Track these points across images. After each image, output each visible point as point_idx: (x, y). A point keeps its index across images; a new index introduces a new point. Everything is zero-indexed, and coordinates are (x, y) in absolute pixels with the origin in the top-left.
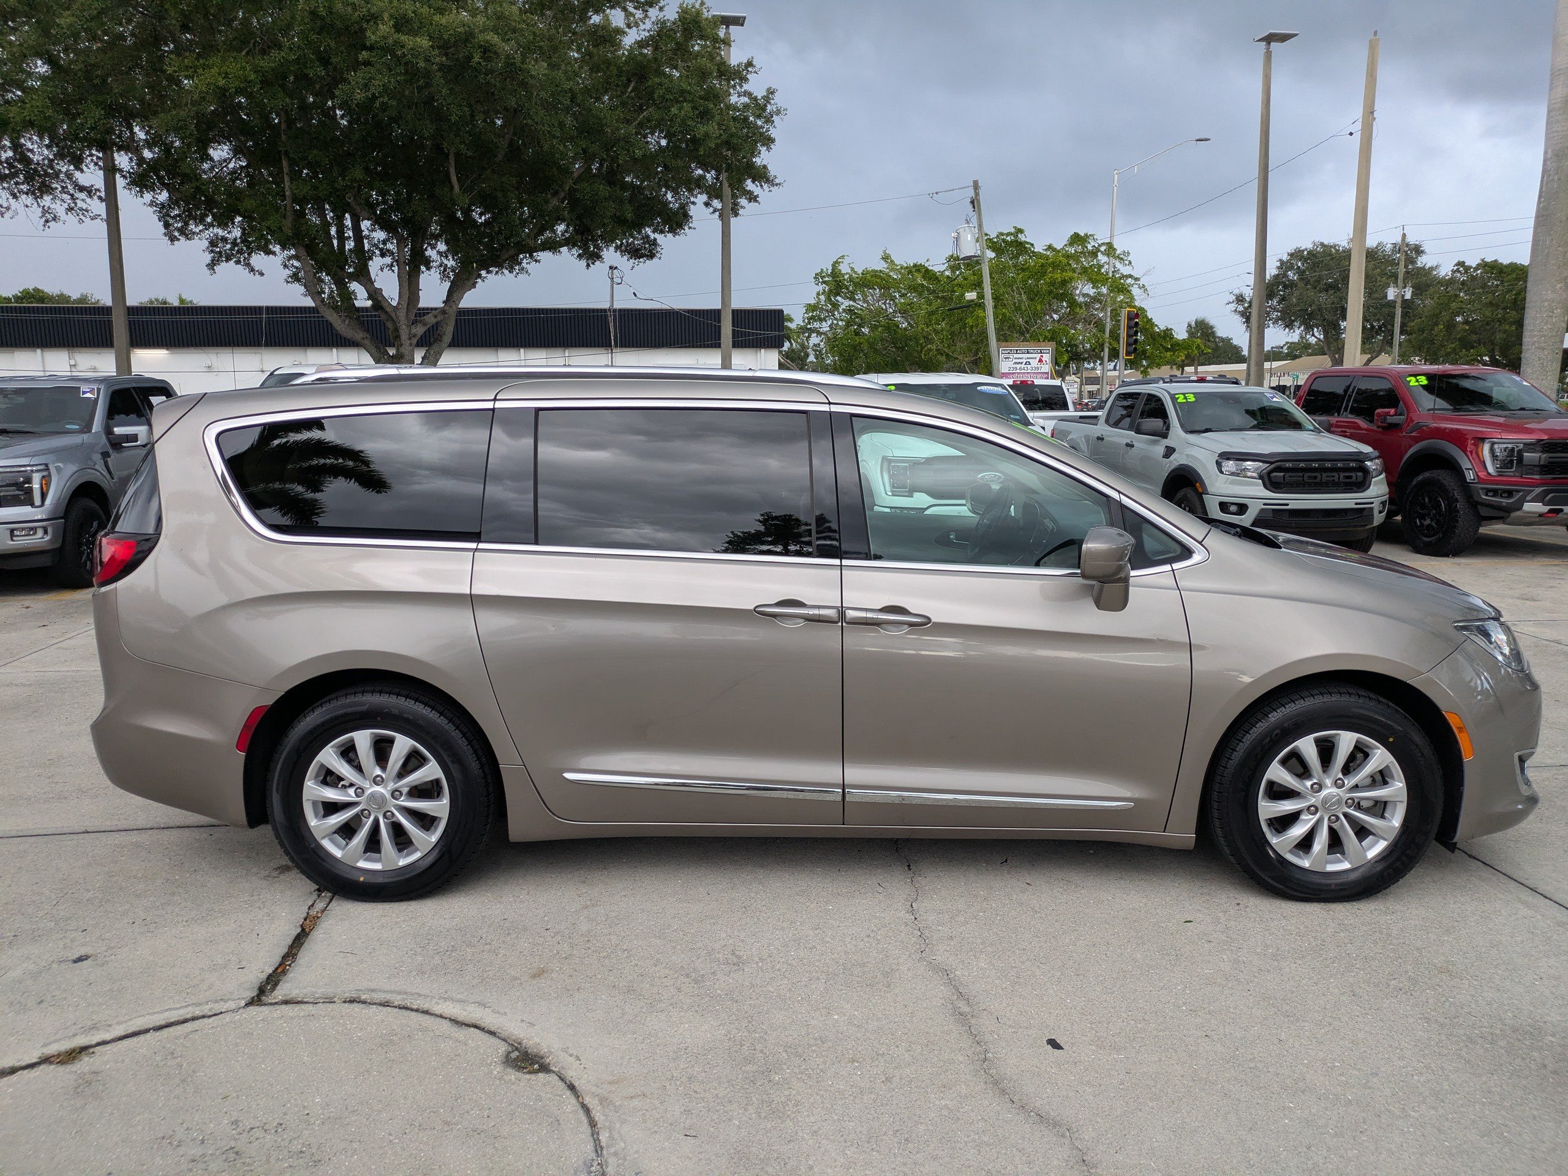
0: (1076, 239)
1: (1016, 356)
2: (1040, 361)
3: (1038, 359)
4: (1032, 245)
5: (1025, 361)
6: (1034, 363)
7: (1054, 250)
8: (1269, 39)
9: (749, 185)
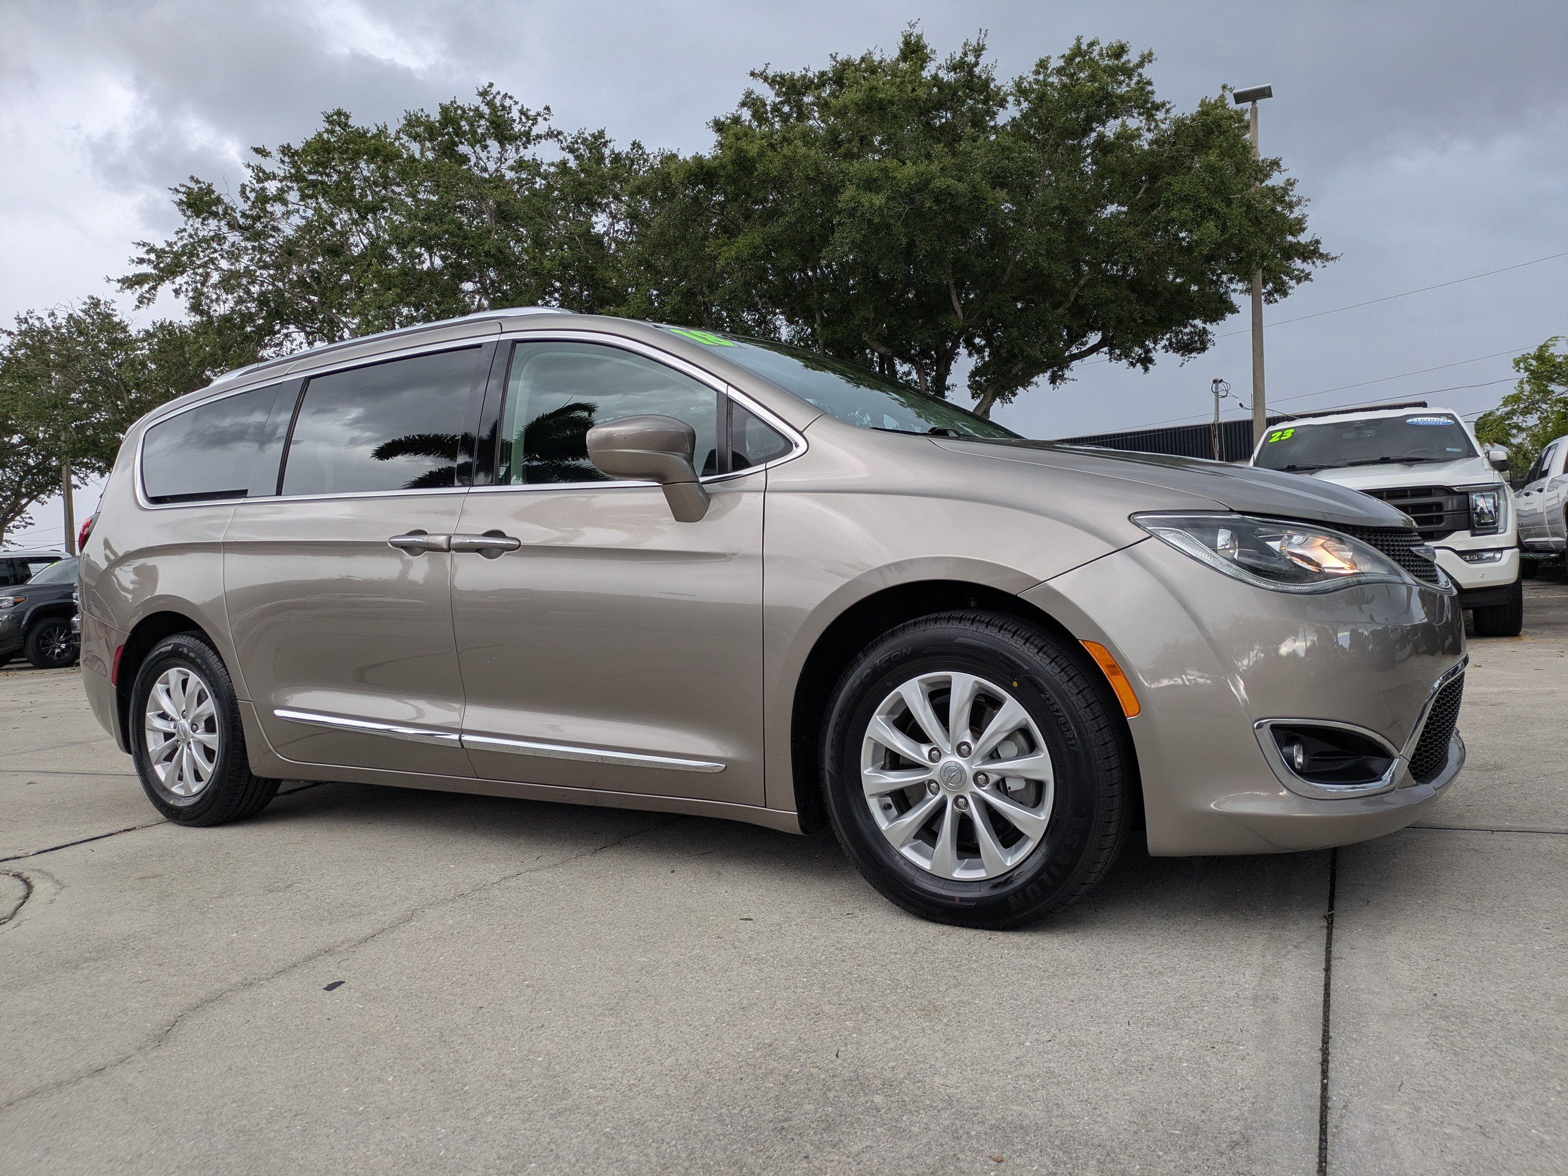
9: (1298, 264)
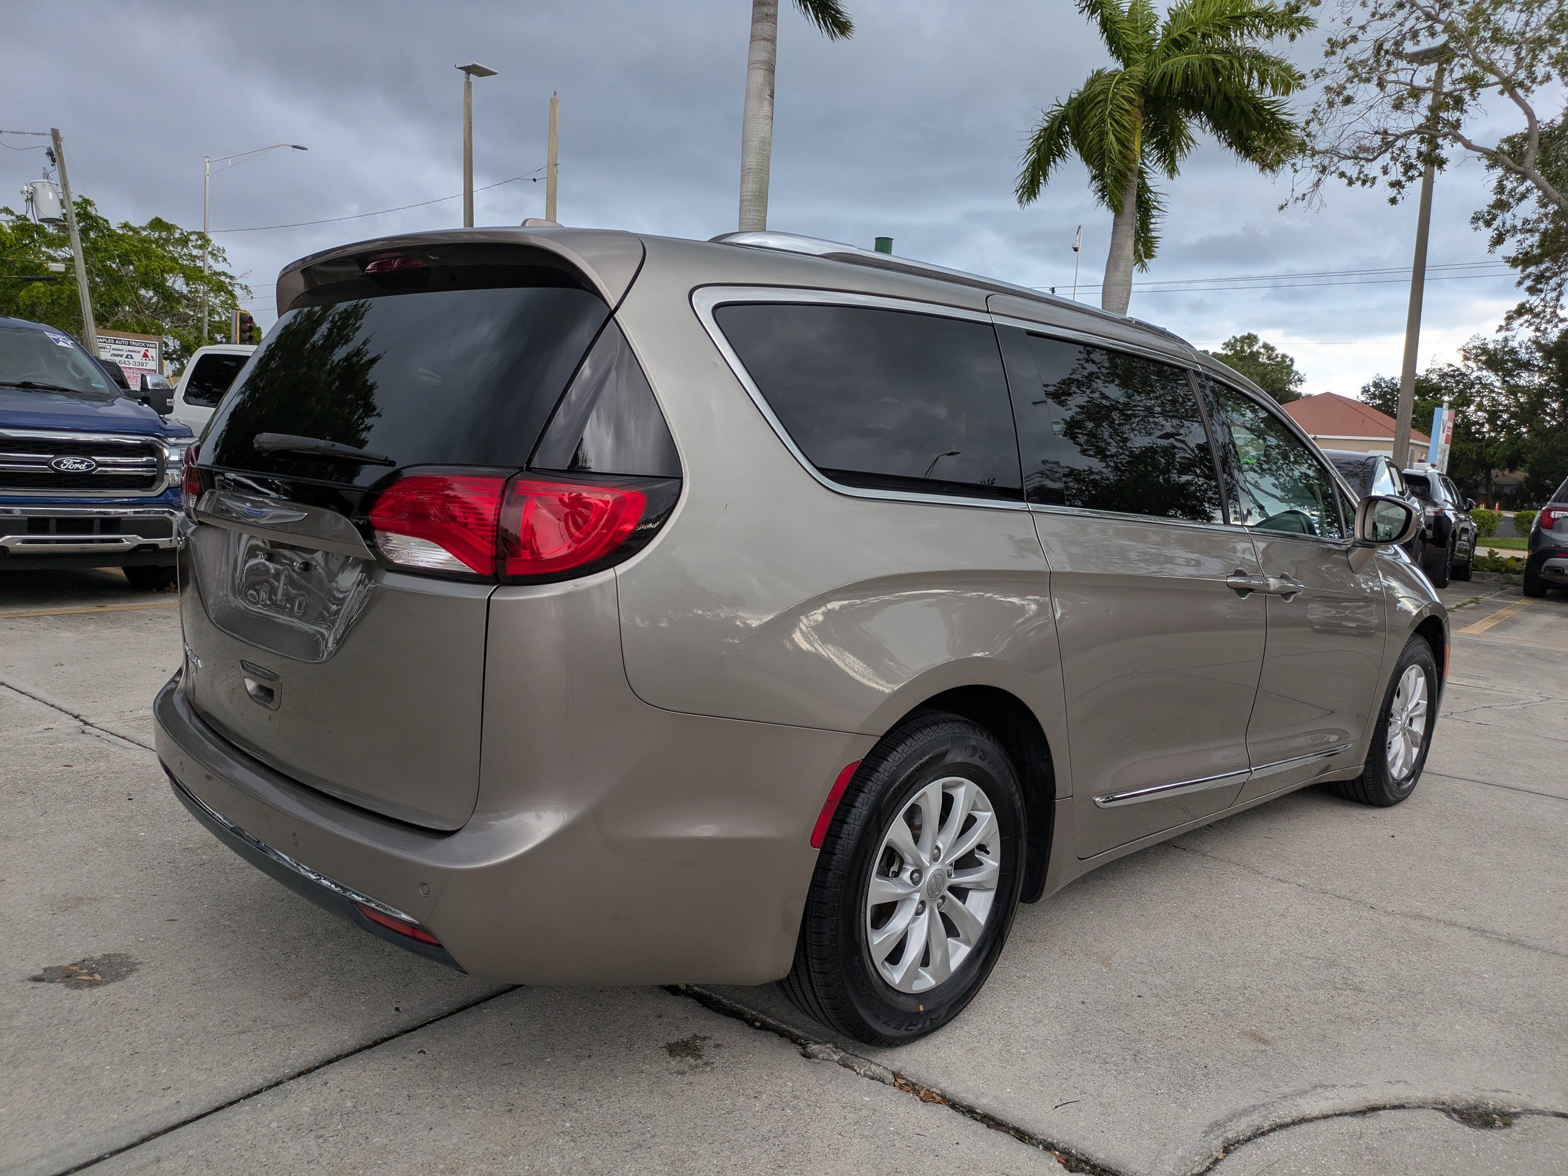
0: (157, 224)
1: (114, 346)
2: (145, 355)
3: (142, 354)
4: (106, 221)
5: (125, 354)
6: (138, 357)
7: (131, 229)
8: (470, 70)
